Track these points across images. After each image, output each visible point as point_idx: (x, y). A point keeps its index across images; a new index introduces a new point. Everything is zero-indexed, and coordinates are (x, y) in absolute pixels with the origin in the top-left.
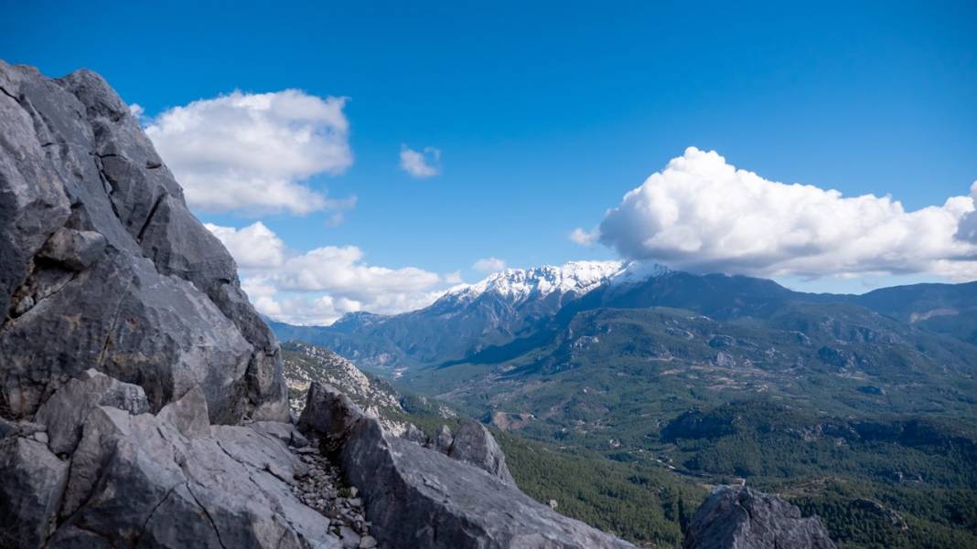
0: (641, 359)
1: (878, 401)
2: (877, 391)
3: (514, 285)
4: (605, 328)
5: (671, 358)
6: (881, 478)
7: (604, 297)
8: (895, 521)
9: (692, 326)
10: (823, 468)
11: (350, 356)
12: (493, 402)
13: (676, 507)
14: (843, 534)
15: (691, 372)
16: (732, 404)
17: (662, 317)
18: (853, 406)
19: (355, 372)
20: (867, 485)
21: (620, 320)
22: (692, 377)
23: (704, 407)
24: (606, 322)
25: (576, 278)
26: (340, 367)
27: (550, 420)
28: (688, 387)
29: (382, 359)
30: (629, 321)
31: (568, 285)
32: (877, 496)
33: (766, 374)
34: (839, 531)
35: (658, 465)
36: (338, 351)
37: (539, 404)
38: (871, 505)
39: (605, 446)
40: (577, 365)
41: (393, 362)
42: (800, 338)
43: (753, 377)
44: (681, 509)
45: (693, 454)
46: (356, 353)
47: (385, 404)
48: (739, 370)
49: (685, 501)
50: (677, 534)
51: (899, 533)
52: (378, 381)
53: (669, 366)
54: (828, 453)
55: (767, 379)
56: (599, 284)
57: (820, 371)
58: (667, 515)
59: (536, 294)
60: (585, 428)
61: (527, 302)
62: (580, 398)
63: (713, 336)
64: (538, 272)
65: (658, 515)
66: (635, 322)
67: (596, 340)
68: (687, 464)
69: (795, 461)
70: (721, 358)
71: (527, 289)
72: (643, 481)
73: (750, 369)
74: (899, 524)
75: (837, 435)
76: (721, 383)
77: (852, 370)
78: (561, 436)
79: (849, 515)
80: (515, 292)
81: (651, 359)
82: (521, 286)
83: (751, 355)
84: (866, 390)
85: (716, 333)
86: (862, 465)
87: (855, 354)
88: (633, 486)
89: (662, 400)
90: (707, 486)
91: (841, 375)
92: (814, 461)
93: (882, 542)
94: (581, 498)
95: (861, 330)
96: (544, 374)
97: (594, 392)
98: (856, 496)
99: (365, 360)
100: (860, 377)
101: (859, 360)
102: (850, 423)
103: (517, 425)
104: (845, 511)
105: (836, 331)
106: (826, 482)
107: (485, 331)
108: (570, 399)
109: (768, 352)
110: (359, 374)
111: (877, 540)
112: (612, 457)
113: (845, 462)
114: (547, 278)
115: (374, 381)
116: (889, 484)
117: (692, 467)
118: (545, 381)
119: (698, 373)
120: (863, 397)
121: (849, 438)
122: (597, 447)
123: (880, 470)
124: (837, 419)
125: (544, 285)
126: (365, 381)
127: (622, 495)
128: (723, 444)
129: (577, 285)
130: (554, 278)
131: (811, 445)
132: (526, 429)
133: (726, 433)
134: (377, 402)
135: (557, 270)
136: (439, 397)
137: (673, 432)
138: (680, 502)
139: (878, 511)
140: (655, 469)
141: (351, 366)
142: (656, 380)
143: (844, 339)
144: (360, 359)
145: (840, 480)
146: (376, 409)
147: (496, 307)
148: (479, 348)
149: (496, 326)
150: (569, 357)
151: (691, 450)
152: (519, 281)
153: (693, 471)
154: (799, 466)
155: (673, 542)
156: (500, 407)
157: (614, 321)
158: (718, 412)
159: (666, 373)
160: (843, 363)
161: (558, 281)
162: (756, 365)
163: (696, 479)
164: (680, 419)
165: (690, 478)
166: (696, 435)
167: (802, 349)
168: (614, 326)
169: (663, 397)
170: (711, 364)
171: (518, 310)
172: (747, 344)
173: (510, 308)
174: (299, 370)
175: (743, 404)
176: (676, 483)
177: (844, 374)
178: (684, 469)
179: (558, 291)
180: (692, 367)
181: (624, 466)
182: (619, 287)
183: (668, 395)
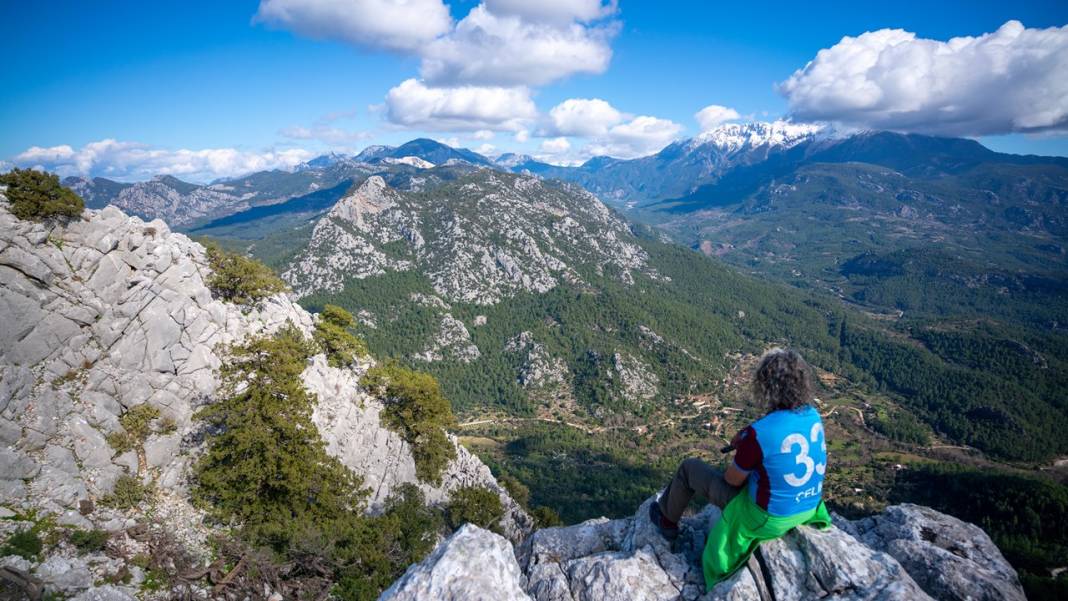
0: (831, 207)
1: (1054, 259)
2: (1057, 250)
3: (730, 138)
4: (803, 179)
5: (859, 208)
6: (1034, 324)
7: (807, 151)
8: (1036, 360)
9: (884, 180)
10: (977, 310)
11: (594, 191)
12: (702, 233)
13: (839, 328)
14: (982, 364)
15: (874, 221)
16: (907, 250)
17: (858, 171)
18: (1027, 262)
19: (599, 204)
20: (1019, 329)
21: (818, 172)
22: (874, 225)
23: (879, 251)
24: (804, 173)
25: (784, 134)
26: (588, 200)
27: (745, 250)
28: (869, 233)
29: (619, 194)
30: (826, 174)
31: (778, 139)
32: (1025, 339)
33: (945, 227)
34: (979, 362)
35: (830, 293)
36: (586, 185)
37: (739, 237)
38: (1016, 347)
39: (788, 274)
40: (775, 208)
41: (626, 197)
42: (990, 197)
43: (932, 229)
44: (843, 328)
45: (863, 287)
46: (599, 188)
47: (619, 230)
48: (920, 222)
49: (848, 323)
50: (836, 347)
51: (1037, 369)
52: (615, 211)
53: (855, 215)
54: (988, 298)
55: (946, 231)
56: (805, 139)
57: (1002, 228)
58: (830, 331)
59: (747, 146)
60: (773, 259)
61: (739, 152)
62: (773, 235)
63: (902, 191)
64: (752, 127)
65: (823, 330)
66: (832, 174)
67: (794, 188)
68: (855, 295)
69: (953, 302)
70: (906, 210)
71: (740, 142)
72: (815, 304)
73: (931, 221)
74: (1040, 363)
75: (1000, 284)
76: (900, 232)
77: (1036, 229)
78: (754, 264)
79: (992, 350)
80: (729, 144)
81: (840, 207)
82: (735, 139)
83: (934, 210)
84: (1044, 248)
85: (906, 188)
86: (1018, 311)
87: (1044, 216)
88: (807, 307)
89: (844, 243)
90: (869, 314)
91: (1022, 233)
92: (971, 304)
93: (1018, 375)
94: (763, 312)
95: (1058, 192)
96: (745, 214)
97: (786, 231)
98: (1006, 336)
99: (605, 194)
100: (1043, 236)
101: (1046, 221)
102: (1019, 276)
103: (718, 252)
104: (990, 347)
105: (1030, 193)
106: (979, 323)
107: (701, 176)
108: (764, 235)
109: (953, 208)
110: (602, 206)
111: (1014, 373)
112: (792, 283)
113: (1002, 307)
114: (759, 133)
115: (613, 211)
116: (1040, 330)
117: (859, 297)
118: (745, 219)
119: (881, 222)
120: (1038, 254)
121: (1013, 288)
122: (782, 274)
123: (1036, 318)
124: (1006, 271)
125: (756, 139)
126: (606, 211)
127: (797, 313)
128: (890, 283)
129: (785, 140)
130: (765, 133)
131: (973, 291)
132: (726, 255)
133: (896, 273)
134: (615, 229)
135: (768, 126)
136: (660, 226)
137: (849, 268)
138: (844, 324)
139: (1022, 351)
140: (827, 296)
141: (596, 200)
142: (841, 225)
143: (1038, 200)
144: (601, 193)
145: (993, 323)
146: (614, 233)
147: (712, 157)
148: (694, 189)
149: (710, 172)
150: (768, 201)
151: (861, 285)
152: (734, 134)
153: (860, 302)
154: (956, 306)
155: (832, 351)
156: (707, 237)
157: (812, 173)
158: (892, 257)
159: (852, 220)
160: (1028, 221)
161: (768, 135)
162: (937, 219)
163: (861, 307)
164: (857, 259)
165: (856, 306)
166: (868, 273)
167: (988, 206)
168: (812, 177)
169: (845, 240)
170: (895, 215)
171: (730, 159)
172: (932, 200)
173: (723, 157)
174: (559, 201)
175: (917, 251)
176: (844, 309)
177: (1027, 232)
178: (851, 298)
179: (766, 145)
180: (876, 217)
181: (801, 291)
182: (822, 143)
183: (850, 238)
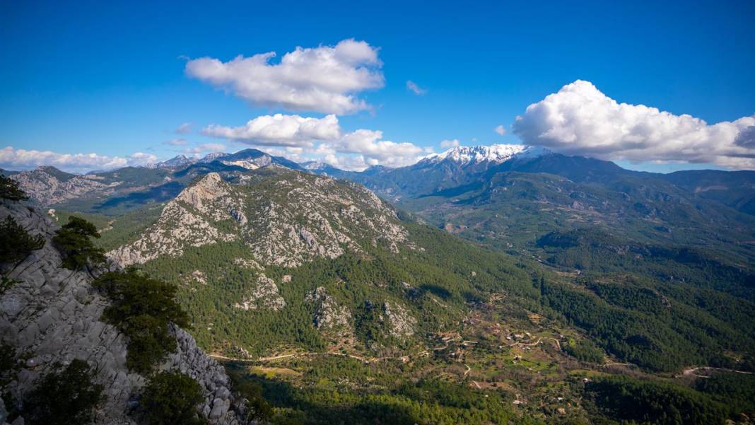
0: (529, 201)
1: (666, 236)
2: (666, 230)
3: (462, 155)
4: (511, 183)
5: (547, 202)
6: (659, 278)
7: (513, 165)
8: (664, 302)
9: (561, 185)
10: (626, 269)
11: (372, 188)
12: (446, 218)
13: (540, 282)
14: (632, 305)
15: (557, 210)
16: (579, 230)
17: (545, 179)
18: (650, 237)
19: (374, 197)
20: (651, 281)
21: (520, 178)
22: (557, 213)
23: (562, 230)
24: (511, 179)
25: (497, 153)
26: (367, 194)
27: (475, 230)
28: (555, 218)
29: (389, 191)
30: (524, 180)
31: (494, 157)
32: (656, 287)
33: (600, 215)
34: (629, 303)
35: (532, 259)
36: (366, 185)
37: (471, 221)
38: (651, 292)
39: (504, 246)
40: (494, 202)
41: (394, 193)
42: (624, 196)
43: (593, 216)
44: (542, 283)
45: (553, 255)
46: (375, 187)
47: (389, 215)
48: (585, 212)
49: (545, 279)
50: (538, 296)
51: (665, 308)
52: (386, 202)
53: (545, 206)
54: (631, 261)
55: (600, 217)
56: (510, 157)
57: (633, 216)
58: (534, 285)
59: (474, 161)
60: (494, 236)
61: (469, 164)
62: (493, 220)
63: (573, 191)
64: (476, 149)
65: (530, 284)
66: (529, 180)
67: (506, 189)
68: (549, 260)
69: (610, 264)
70: (576, 204)
71: (469, 158)
72: (523, 266)
73: (591, 211)
74: (666, 304)
75: (638, 252)
76: (574, 218)
77: (653, 217)
78: (481, 239)
79: (637, 296)
80: (462, 159)
81: (535, 202)
82: (466, 156)
83: (593, 204)
84: (659, 229)
85: (574, 190)
86: (649, 270)
87: (657, 209)
88: (518, 269)
89: (539, 225)
90: (558, 272)
91: (646, 219)
92: (621, 265)
93: (654, 312)
94: (488, 272)
95: (663, 194)
96: (475, 205)
97: (502, 217)
98: (644, 286)
99: (379, 191)
100: (657, 221)
101: (658, 211)
102: (647, 247)
103: (457, 231)
104: (635, 294)
105: (647, 194)
106: (627, 277)
107: (444, 180)
108: (488, 220)
109: (604, 203)
110: (377, 198)
111: (651, 310)
112: (507, 252)
113: (639, 267)
114: (481, 153)
115: (384, 202)
116: (664, 282)
117: (551, 261)
118: (475, 209)
119: (561, 211)
120: (656, 232)
121: (645, 255)
122: (500, 246)
123: (660, 274)
124: (639, 243)
125: (479, 156)
126: (379, 202)
127: (512, 273)
128: (570, 251)
129: (498, 157)
130: (485, 153)
131: (621, 257)
132: (462, 233)
133: (573, 245)
134: (385, 214)
135: (487, 148)
136: (417, 213)
137: (542, 242)
138: (542, 279)
139: (655, 296)
140: (531, 261)
141: (373, 194)
142: (537, 213)
143: (652, 199)
144: (377, 190)
145: (635, 277)
146: (385, 217)
147: (451, 167)
148: (440, 189)
149: (450, 177)
150: (489, 197)
151: (552, 253)
152: (465, 153)
153: (552, 264)
154: (612, 267)
155: (536, 299)
156: (449, 221)
157: (517, 179)
158: (570, 234)
159: (543, 210)
160: (648, 212)
161: (487, 154)
162: (596, 210)
163: (552, 268)
164: (548, 236)
165: (548, 267)
166: (556, 245)
167: (626, 203)
168: (516, 182)
169: (539, 223)
170: (569, 206)
171: (463, 169)
172: (591, 198)
173: (459, 167)
174: (347, 195)
175: (585, 230)
176: (542, 269)
177: (648, 219)
178: (546, 262)
179: (486, 160)
180: (558, 208)
181: (513, 258)
182: (521, 160)
183: (543, 222)
